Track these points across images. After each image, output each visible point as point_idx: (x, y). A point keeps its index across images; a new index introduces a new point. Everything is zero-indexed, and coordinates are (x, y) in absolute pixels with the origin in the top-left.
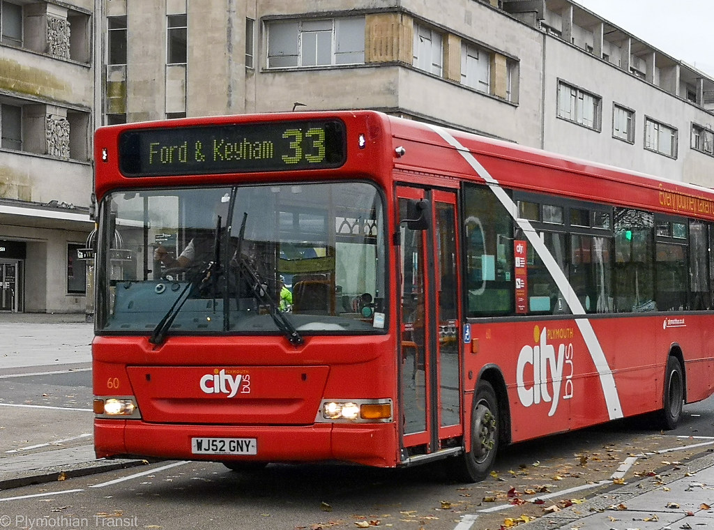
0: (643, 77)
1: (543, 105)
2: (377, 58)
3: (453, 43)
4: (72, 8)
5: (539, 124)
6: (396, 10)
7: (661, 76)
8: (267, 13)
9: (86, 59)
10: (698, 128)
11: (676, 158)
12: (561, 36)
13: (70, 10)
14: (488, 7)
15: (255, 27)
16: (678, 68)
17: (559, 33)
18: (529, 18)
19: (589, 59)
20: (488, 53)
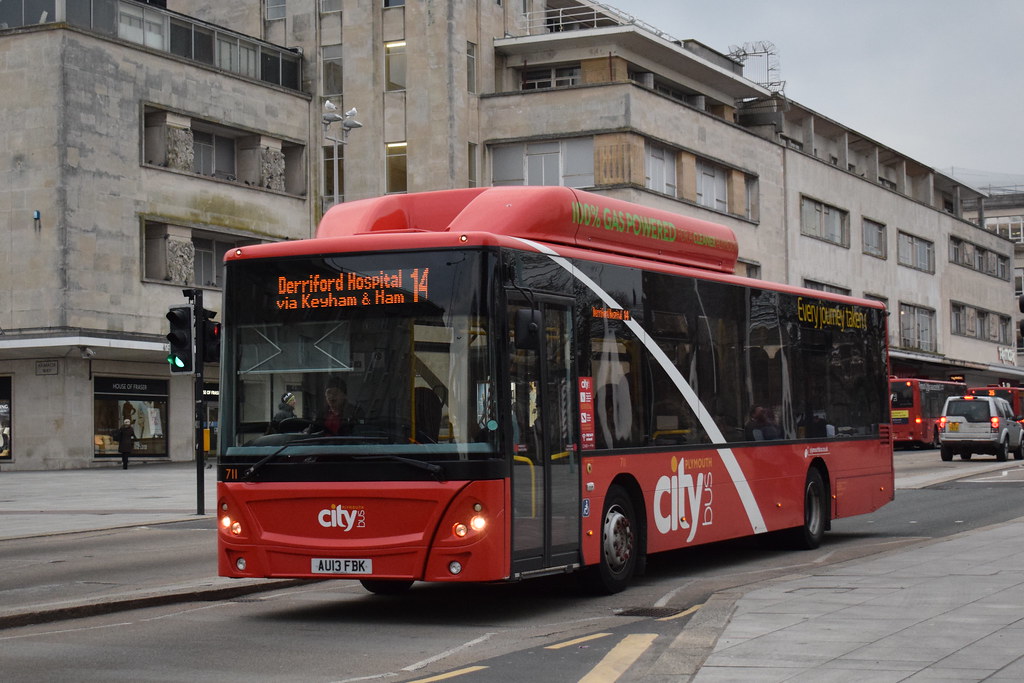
0: (893, 188)
1: (786, 222)
2: (606, 181)
3: (687, 161)
4: (286, 139)
5: (782, 242)
6: (626, 130)
7: (914, 185)
8: (491, 136)
9: (301, 190)
10: (956, 240)
11: (933, 273)
12: (802, 148)
13: (284, 142)
14: (724, 123)
15: (478, 152)
16: (931, 177)
17: (800, 145)
18: (768, 131)
19: (833, 172)
20: (724, 170)
